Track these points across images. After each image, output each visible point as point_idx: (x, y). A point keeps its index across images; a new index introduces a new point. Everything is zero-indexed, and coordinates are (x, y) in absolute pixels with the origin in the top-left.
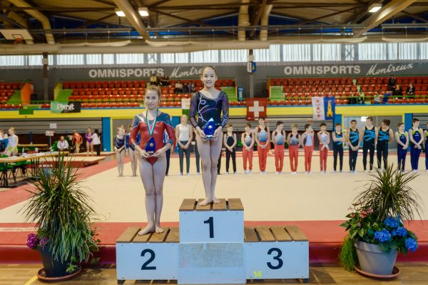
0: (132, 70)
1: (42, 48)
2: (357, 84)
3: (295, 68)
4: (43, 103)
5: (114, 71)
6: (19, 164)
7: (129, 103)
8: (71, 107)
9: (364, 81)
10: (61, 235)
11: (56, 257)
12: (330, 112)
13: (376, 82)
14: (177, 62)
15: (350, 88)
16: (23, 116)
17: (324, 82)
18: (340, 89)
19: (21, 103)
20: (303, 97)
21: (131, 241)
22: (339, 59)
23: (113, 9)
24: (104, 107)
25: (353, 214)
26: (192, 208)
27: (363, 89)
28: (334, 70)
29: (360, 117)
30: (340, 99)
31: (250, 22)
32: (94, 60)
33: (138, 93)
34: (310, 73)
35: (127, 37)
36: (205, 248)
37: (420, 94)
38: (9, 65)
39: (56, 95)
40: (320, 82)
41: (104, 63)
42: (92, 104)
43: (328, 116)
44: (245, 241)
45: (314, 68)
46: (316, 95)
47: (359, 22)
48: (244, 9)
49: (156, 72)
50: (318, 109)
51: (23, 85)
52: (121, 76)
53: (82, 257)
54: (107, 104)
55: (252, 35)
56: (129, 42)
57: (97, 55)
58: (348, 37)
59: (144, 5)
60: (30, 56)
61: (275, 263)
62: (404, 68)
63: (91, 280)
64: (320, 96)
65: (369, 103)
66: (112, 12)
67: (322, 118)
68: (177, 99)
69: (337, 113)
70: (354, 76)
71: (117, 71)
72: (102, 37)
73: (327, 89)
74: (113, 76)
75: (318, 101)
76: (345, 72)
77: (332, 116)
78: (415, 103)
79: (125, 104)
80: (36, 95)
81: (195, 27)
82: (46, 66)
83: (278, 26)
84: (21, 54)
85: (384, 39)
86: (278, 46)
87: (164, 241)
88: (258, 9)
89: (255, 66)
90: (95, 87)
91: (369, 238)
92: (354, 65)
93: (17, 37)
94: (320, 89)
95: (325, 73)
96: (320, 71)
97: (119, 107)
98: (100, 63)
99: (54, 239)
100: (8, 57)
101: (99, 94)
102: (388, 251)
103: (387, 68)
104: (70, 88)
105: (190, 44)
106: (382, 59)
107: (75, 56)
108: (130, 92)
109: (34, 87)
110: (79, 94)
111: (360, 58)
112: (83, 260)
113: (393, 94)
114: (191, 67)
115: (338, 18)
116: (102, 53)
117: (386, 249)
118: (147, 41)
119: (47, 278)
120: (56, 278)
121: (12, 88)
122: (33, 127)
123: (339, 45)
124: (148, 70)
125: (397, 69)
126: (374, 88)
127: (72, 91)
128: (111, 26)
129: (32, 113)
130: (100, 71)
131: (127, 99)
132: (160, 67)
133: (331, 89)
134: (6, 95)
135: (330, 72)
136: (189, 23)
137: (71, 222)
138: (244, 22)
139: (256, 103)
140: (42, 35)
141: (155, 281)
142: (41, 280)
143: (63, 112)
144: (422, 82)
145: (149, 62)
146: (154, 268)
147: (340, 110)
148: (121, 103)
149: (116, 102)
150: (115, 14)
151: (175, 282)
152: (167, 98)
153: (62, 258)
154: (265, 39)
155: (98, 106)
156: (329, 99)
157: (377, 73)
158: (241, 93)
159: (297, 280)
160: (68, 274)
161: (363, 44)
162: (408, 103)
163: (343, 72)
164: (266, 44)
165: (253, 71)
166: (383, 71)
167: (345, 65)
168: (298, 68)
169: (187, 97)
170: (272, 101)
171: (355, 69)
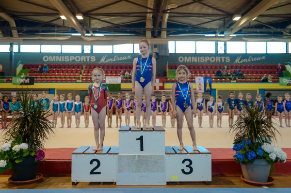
0: (73, 57)
3: (186, 58)
4: (8, 78)
5: (61, 57)
7: (69, 79)
8: (28, 81)
9: (232, 67)
12: (208, 87)
17: (205, 67)
21: (83, 153)
22: (214, 52)
23: (58, 14)
24: (52, 81)
26: (128, 129)
28: (213, 59)
30: (215, 78)
31: (153, 25)
33: (76, 72)
34: (196, 61)
36: (137, 158)
40: (203, 67)
42: (43, 79)
43: (207, 90)
44: (166, 154)
45: (199, 58)
46: (199, 76)
48: (150, 16)
49: (90, 58)
50: (200, 85)
52: (65, 60)
55: (156, 35)
56: (70, 37)
59: (80, 12)
61: (187, 170)
62: (260, 59)
64: (202, 76)
66: (58, 16)
67: (203, 91)
69: (213, 88)
70: (225, 63)
71: (63, 57)
73: (207, 72)
74: (60, 60)
75: (200, 79)
76: (220, 61)
77: (209, 89)
79: (67, 79)
80: (4, 73)
82: (12, 52)
85: (244, 39)
86: (174, 42)
87: (107, 153)
89: (158, 56)
92: (225, 56)
94: (202, 72)
95: (206, 61)
96: (203, 60)
97: (62, 81)
103: (248, 59)
104: (28, 68)
105: (113, 40)
106: (243, 53)
108: (70, 72)
109: (3, 67)
110: (34, 72)
111: (228, 52)
114: (114, 56)
118: (82, 37)
123: (214, 42)
124: (85, 57)
125: (255, 60)
127: (29, 70)
128: (58, 26)
130: (50, 57)
131: (68, 76)
132: (93, 55)
133: (209, 72)
135: (209, 60)
138: (149, 25)
139: (158, 80)
143: (21, 84)
144: (271, 68)
145: (85, 52)
146: (99, 173)
147: (215, 86)
148: (64, 79)
149: (60, 78)
150: (60, 18)
151: (114, 183)
154: (165, 37)
155: (47, 81)
156: (207, 78)
157: (241, 62)
159: (204, 183)
161: (230, 42)
163: (218, 61)
167: (220, 56)
168: (188, 58)
169: (111, 76)
170: (169, 79)
171: (226, 59)
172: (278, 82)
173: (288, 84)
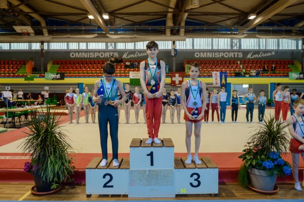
0: (98, 53)
1: (40, 38)
2: (240, 64)
3: (202, 53)
4: (40, 73)
5: (86, 53)
6: (23, 113)
8: (58, 76)
9: (245, 62)
10: (47, 163)
11: (44, 178)
12: (223, 81)
13: (252, 64)
14: (127, 48)
15: (236, 67)
16: (27, 82)
17: (220, 63)
18: (230, 67)
19: (26, 73)
20: (207, 72)
21: (96, 168)
22: (229, 48)
23: (86, 14)
24: (80, 77)
25: (247, 149)
26: (139, 146)
27: (245, 67)
28: (226, 55)
29: (242, 85)
30: (230, 73)
31: (174, 23)
32: (73, 46)
34: (211, 56)
35: (95, 32)
36: (147, 173)
37: (280, 71)
38: (18, 49)
39: (48, 69)
40: (218, 62)
41: (80, 48)
42: (72, 74)
43: (222, 84)
44: (175, 168)
45: (214, 53)
46: (215, 71)
47: (242, 25)
48: (170, 15)
49: (113, 54)
50: (216, 79)
51: (28, 62)
52: (91, 57)
53: (62, 178)
54: (81, 74)
55: (175, 32)
56: (96, 35)
57: (75, 43)
58: (235, 34)
59: (106, 12)
60: (32, 44)
61: (196, 183)
63: (68, 194)
64: (217, 71)
65: (248, 76)
66: (85, 16)
67: (219, 85)
68: (126, 72)
69: (228, 82)
70: (238, 59)
71: (88, 53)
72: (79, 32)
73: (222, 67)
74: (86, 56)
75: (216, 74)
76: (233, 57)
77: (225, 83)
78: (276, 76)
79: (93, 74)
80: (36, 68)
81: (138, 26)
82: (42, 50)
83: (191, 26)
84: (27, 42)
85: (257, 36)
86: (191, 39)
87: (119, 168)
88: (178, 16)
89: (176, 52)
90: (74, 64)
91: (259, 166)
92: (239, 52)
93: (24, 31)
94: (217, 67)
95: (220, 57)
96: (217, 55)
97: (89, 76)
98: (78, 48)
99: (43, 166)
100: (18, 44)
101: (76, 68)
102: (272, 175)
103: (259, 54)
104: (58, 64)
105: (135, 37)
106: (256, 48)
107: (61, 43)
108: (96, 67)
109: (35, 63)
110: (64, 68)
111: (242, 48)
112: (63, 181)
113: (263, 71)
114: (136, 52)
115: (229, 22)
116: (79, 42)
117: (271, 173)
118: (108, 35)
119: (38, 193)
120: (44, 193)
121: (20, 63)
122: (33, 89)
123: (229, 40)
124: (108, 53)
125: (265, 55)
126: (251, 66)
127: (59, 66)
128: (85, 25)
129: (33, 80)
130: (77, 53)
131: (95, 72)
132: (116, 52)
133: (224, 67)
134: (17, 68)
135: (223, 56)
136: (135, 24)
137: (55, 154)
138: (170, 23)
139: (177, 75)
140: (40, 30)
141: (113, 196)
142: (33, 194)
143: (53, 79)
144: (281, 64)
145: (109, 48)
146: (112, 186)
147: (229, 80)
148: (91, 74)
149: (87, 73)
150: (88, 17)
151: (126, 196)
152: (120, 71)
153: (48, 179)
154: (183, 35)
155: (76, 76)
156: (223, 73)
157: (253, 57)
158: (167, 68)
159: (210, 195)
160: (52, 190)
161: (244, 39)
162: (272, 76)
163: (231, 56)
164: (183, 38)
165: (175, 55)
166: (256, 56)
167: (233, 52)
168: (203, 54)
169: (133, 71)
170: (187, 74)
171: (239, 54)
172: (287, 76)
173: (296, 79)
